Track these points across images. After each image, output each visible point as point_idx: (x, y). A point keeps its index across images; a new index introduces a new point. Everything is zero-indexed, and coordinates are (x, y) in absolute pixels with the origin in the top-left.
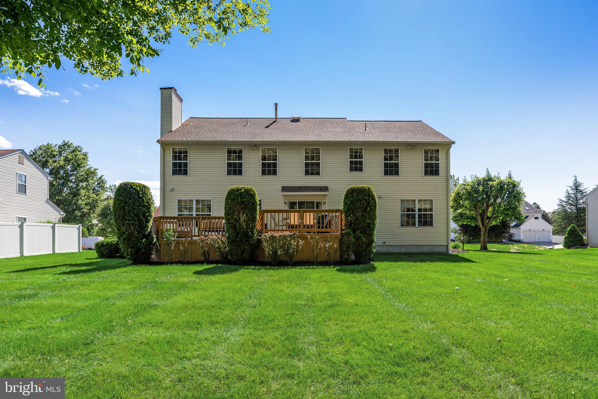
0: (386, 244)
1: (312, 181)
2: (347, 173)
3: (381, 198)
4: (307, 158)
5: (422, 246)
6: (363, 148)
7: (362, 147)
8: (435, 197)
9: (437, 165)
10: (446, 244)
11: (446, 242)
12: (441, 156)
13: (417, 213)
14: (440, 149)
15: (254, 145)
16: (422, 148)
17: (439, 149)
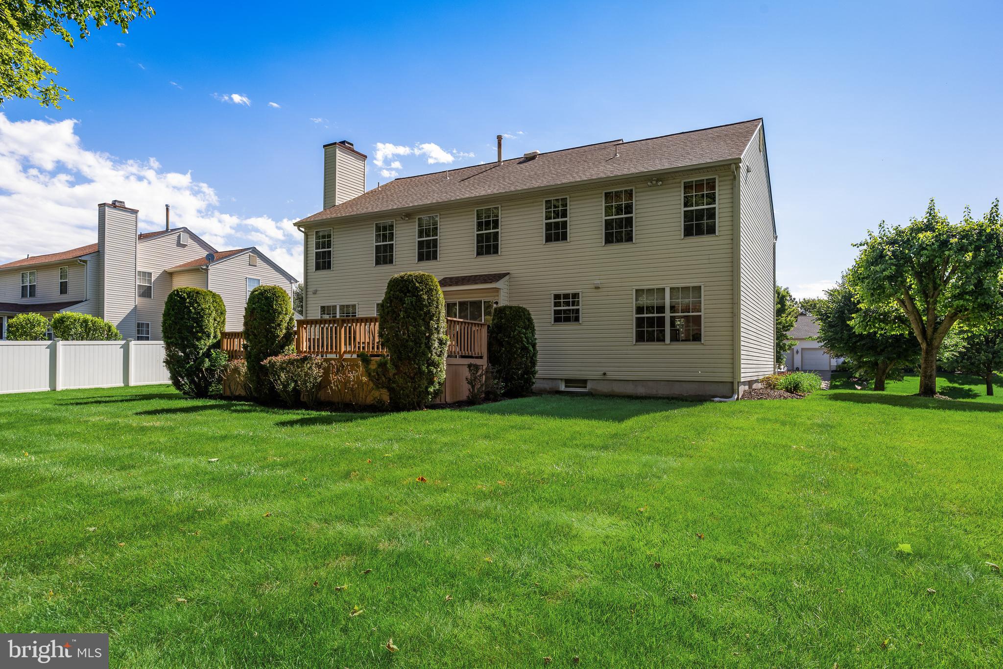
0: (608, 377)
1: (488, 265)
2: (541, 246)
3: (599, 288)
4: (480, 226)
5: (678, 383)
6: (568, 197)
7: (566, 195)
8: (706, 280)
9: (711, 214)
10: (730, 380)
11: (730, 375)
12: (721, 193)
13: (668, 314)
14: (717, 177)
15: (407, 214)
16: (678, 180)
17: (715, 178)
